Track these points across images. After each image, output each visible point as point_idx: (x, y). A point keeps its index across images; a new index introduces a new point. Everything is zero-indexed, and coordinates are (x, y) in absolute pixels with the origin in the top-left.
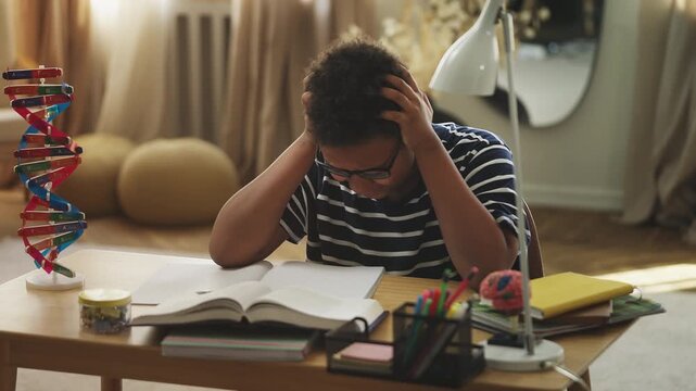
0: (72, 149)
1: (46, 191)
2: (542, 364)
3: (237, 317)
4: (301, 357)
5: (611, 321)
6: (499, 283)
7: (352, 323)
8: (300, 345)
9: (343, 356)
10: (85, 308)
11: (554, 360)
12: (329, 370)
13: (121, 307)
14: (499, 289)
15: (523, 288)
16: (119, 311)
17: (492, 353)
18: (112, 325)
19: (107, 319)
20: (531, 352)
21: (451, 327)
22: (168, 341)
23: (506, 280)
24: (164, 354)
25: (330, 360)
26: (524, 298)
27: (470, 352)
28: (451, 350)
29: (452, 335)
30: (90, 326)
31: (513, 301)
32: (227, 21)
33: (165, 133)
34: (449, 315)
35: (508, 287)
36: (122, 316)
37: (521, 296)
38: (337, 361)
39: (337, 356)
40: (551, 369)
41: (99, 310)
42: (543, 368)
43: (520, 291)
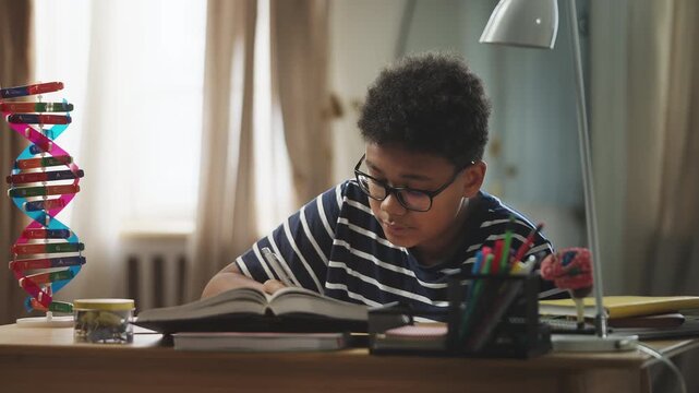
2: (617, 343)
3: (260, 310)
4: (336, 346)
6: (564, 258)
9: (389, 336)
10: (80, 313)
12: (372, 353)
14: (564, 264)
21: (519, 284)
23: (571, 256)
24: (176, 348)
31: (579, 277)
32: (181, 263)
35: (573, 262)
37: (589, 272)
38: (382, 341)
39: (382, 336)
41: (97, 314)
42: (619, 349)
43: (588, 266)
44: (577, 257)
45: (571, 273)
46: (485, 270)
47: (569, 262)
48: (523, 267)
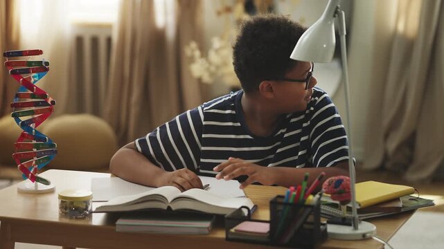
0: (49, 102)
1: (32, 129)
2: (364, 235)
3: (164, 207)
4: (207, 231)
5: (402, 210)
6: (336, 184)
7: (240, 209)
8: (207, 224)
9: (236, 230)
10: (62, 202)
11: (371, 232)
12: (227, 239)
13: (86, 201)
14: (335, 187)
15: (351, 186)
16: (85, 204)
17: (332, 229)
18: (81, 213)
19: (77, 209)
20: (356, 228)
21: (309, 210)
22: (120, 222)
23: (340, 182)
24: (117, 230)
25: (228, 233)
26: (352, 193)
27: (319, 227)
28: (306, 226)
29: (307, 217)
30: (66, 213)
31: (344, 195)
32: (109, 40)
33: (69, 111)
34: (307, 203)
35: (341, 187)
36: (87, 207)
37: (349, 192)
38: (232, 233)
39: (233, 230)
40: (370, 238)
41: (72, 203)
42: (365, 238)
43: (349, 189)
44: (343, 183)
45: (340, 193)
46: (291, 201)
47: (339, 186)
48: (312, 199)
